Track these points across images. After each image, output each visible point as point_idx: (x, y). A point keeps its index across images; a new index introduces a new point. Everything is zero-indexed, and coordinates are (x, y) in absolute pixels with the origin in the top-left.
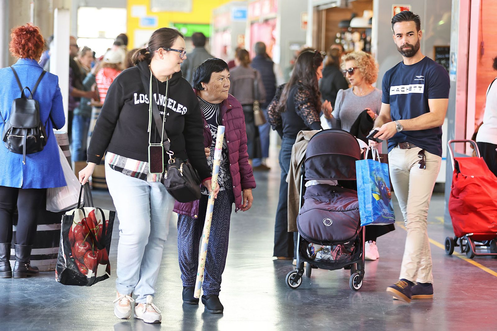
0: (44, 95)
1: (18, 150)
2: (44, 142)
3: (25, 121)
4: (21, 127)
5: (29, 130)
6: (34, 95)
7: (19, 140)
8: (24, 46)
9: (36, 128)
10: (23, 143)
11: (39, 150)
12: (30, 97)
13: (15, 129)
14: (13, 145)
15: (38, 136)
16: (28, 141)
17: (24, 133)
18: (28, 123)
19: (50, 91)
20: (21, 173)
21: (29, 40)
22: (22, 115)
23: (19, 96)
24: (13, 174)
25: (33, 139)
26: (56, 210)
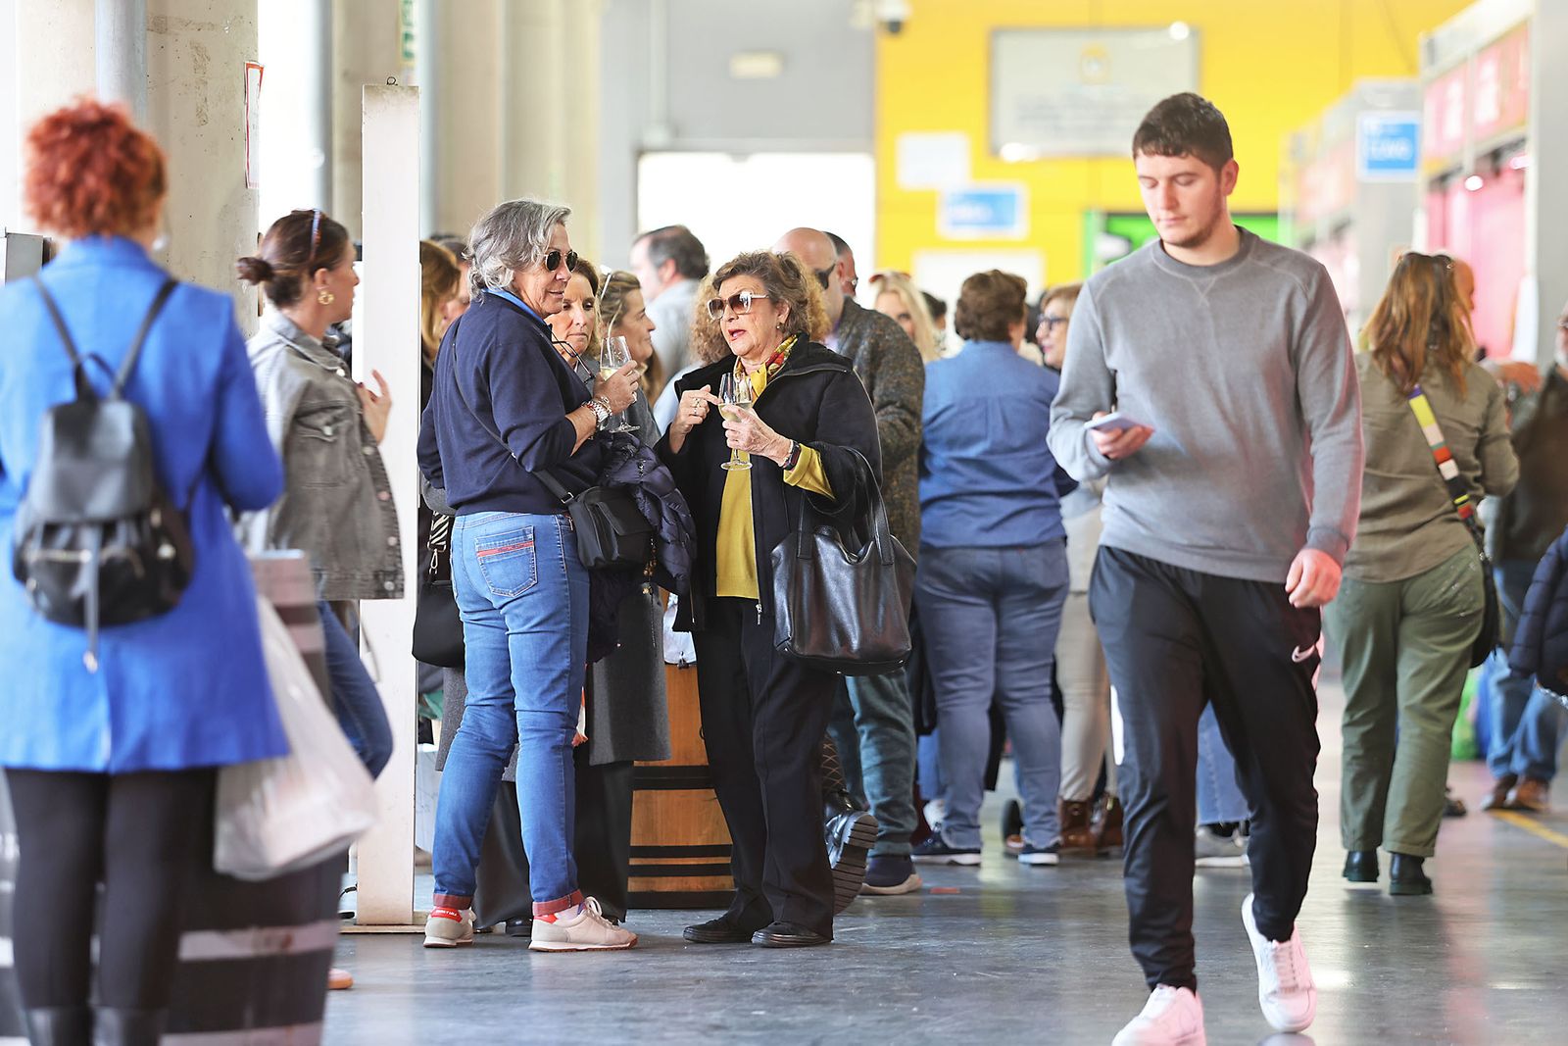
0: (170, 383)
1: (69, 614)
2: (179, 574)
3: (90, 492)
4: (74, 517)
5: (107, 529)
6: (130, 390)
7: (70, 571)
8: (68, 190)
9: (138, 517)
10: (85, 584)
11: (161, 608)
12: (112, 393)
13: (50, 530)
14: (48, 594)
15: (145, 551)
16: (107, 574)
17: (89, 538)
18: (106, 499)
19: (195, 364)
20: (102, 708)
21: (83, 163)
22: (80, 470)
23: (68, 393)
24: (67, 711)
25: (126, 564)
26: (255, 870)
